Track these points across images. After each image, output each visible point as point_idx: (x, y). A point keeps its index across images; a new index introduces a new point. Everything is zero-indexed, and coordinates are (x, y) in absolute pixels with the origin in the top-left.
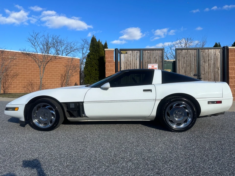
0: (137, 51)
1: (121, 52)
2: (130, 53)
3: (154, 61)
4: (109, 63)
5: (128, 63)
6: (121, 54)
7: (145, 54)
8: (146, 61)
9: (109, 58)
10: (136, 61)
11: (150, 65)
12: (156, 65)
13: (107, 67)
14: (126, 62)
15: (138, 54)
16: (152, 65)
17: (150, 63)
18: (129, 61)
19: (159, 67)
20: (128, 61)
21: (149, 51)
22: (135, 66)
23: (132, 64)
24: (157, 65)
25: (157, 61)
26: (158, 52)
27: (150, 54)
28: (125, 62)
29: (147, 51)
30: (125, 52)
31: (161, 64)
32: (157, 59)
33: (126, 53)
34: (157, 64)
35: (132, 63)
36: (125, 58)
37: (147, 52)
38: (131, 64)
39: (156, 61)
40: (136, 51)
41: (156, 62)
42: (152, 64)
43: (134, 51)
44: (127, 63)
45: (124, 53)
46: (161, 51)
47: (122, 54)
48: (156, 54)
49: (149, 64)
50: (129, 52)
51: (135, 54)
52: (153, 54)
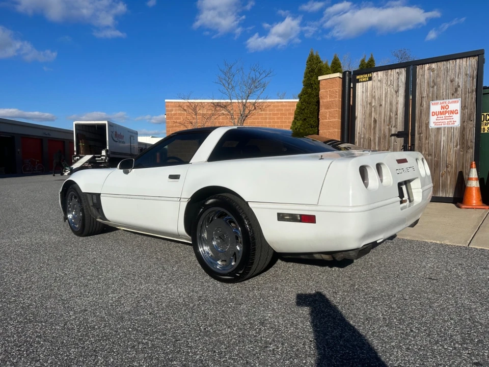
0: (398, 70)
1: (358, 77)
2: (379, 78)
3: (450, 92)
4: (328, 108)
5: (373, 105)
6: (357, 84)
7: (423, 75)
8: (425, 95)
9: (327, 96)
10: (395, 96)
11: (437, 104)
12: (455, 102)
13: (323, 119)
14: (369, 101)
15: (403, 78)
16: (441, 104)
17: (437, 97)
18: (377, 97)
19: (465, 106)
20: (373, 100)
21: (434, 66)
22: (391, 111)
23: (383, 105)
24: (460, 102)
25: (459, 89)
26: (464, 63)
27: (435, 72)
28: (367, 102)
29: (427, 66)
30: (366, 76)
31: (472, 98)
32: (460, 84)
33: (370, 79)
34: (459, 100)
35: (383, 103)
36: (367, 91)
37: (429, 69)
38: (381, 105)
39: (456, 90)
40: (394, 70)
41: (454, 94)
42: (442, 101)
43: (390, 71)
44: (370, 104)
45: (364, 80)
46: (473, 61)
47: (358, 82)
48: (457, 71)
49: (433, 102)
50: (378, 74)
51: (392, 78)
52: (447, 72)
